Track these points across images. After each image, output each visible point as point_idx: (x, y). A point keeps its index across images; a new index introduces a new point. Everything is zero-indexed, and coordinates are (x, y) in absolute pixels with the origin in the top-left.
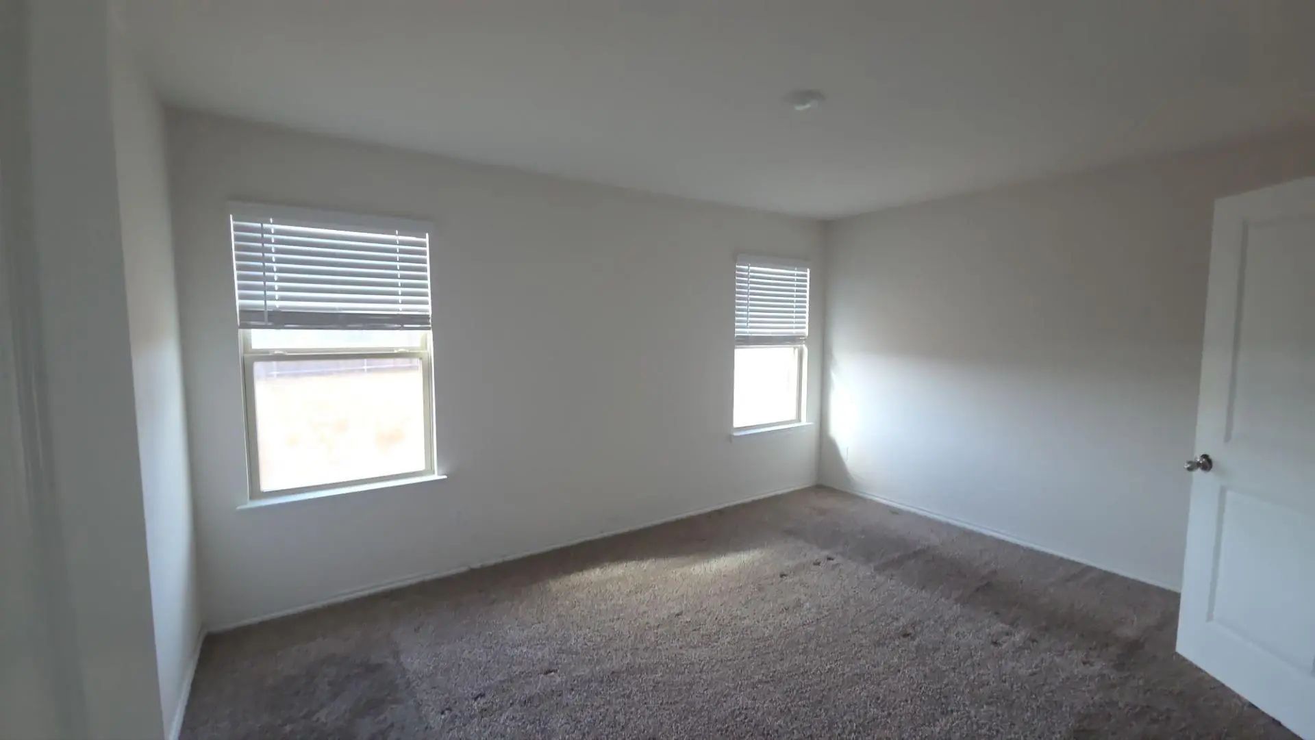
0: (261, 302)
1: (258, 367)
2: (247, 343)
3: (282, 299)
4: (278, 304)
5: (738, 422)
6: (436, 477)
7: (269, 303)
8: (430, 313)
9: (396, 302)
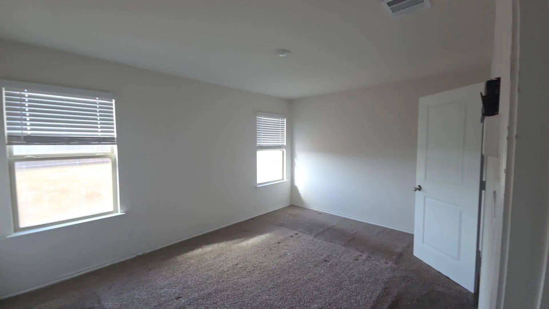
0: (20, 132)
1: (17, 165)
2: (11, 152)
3: (31, 130)
4: (29, 132)
5: (259, 181)
6: (119, 213)
7: (24, 132)
8: (116, 136)
9: (97, 132)
